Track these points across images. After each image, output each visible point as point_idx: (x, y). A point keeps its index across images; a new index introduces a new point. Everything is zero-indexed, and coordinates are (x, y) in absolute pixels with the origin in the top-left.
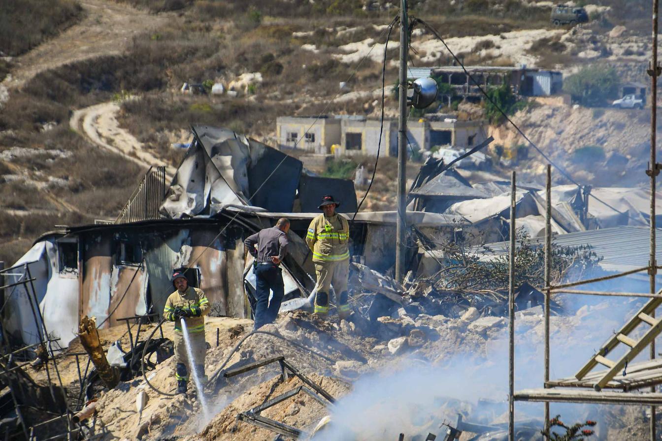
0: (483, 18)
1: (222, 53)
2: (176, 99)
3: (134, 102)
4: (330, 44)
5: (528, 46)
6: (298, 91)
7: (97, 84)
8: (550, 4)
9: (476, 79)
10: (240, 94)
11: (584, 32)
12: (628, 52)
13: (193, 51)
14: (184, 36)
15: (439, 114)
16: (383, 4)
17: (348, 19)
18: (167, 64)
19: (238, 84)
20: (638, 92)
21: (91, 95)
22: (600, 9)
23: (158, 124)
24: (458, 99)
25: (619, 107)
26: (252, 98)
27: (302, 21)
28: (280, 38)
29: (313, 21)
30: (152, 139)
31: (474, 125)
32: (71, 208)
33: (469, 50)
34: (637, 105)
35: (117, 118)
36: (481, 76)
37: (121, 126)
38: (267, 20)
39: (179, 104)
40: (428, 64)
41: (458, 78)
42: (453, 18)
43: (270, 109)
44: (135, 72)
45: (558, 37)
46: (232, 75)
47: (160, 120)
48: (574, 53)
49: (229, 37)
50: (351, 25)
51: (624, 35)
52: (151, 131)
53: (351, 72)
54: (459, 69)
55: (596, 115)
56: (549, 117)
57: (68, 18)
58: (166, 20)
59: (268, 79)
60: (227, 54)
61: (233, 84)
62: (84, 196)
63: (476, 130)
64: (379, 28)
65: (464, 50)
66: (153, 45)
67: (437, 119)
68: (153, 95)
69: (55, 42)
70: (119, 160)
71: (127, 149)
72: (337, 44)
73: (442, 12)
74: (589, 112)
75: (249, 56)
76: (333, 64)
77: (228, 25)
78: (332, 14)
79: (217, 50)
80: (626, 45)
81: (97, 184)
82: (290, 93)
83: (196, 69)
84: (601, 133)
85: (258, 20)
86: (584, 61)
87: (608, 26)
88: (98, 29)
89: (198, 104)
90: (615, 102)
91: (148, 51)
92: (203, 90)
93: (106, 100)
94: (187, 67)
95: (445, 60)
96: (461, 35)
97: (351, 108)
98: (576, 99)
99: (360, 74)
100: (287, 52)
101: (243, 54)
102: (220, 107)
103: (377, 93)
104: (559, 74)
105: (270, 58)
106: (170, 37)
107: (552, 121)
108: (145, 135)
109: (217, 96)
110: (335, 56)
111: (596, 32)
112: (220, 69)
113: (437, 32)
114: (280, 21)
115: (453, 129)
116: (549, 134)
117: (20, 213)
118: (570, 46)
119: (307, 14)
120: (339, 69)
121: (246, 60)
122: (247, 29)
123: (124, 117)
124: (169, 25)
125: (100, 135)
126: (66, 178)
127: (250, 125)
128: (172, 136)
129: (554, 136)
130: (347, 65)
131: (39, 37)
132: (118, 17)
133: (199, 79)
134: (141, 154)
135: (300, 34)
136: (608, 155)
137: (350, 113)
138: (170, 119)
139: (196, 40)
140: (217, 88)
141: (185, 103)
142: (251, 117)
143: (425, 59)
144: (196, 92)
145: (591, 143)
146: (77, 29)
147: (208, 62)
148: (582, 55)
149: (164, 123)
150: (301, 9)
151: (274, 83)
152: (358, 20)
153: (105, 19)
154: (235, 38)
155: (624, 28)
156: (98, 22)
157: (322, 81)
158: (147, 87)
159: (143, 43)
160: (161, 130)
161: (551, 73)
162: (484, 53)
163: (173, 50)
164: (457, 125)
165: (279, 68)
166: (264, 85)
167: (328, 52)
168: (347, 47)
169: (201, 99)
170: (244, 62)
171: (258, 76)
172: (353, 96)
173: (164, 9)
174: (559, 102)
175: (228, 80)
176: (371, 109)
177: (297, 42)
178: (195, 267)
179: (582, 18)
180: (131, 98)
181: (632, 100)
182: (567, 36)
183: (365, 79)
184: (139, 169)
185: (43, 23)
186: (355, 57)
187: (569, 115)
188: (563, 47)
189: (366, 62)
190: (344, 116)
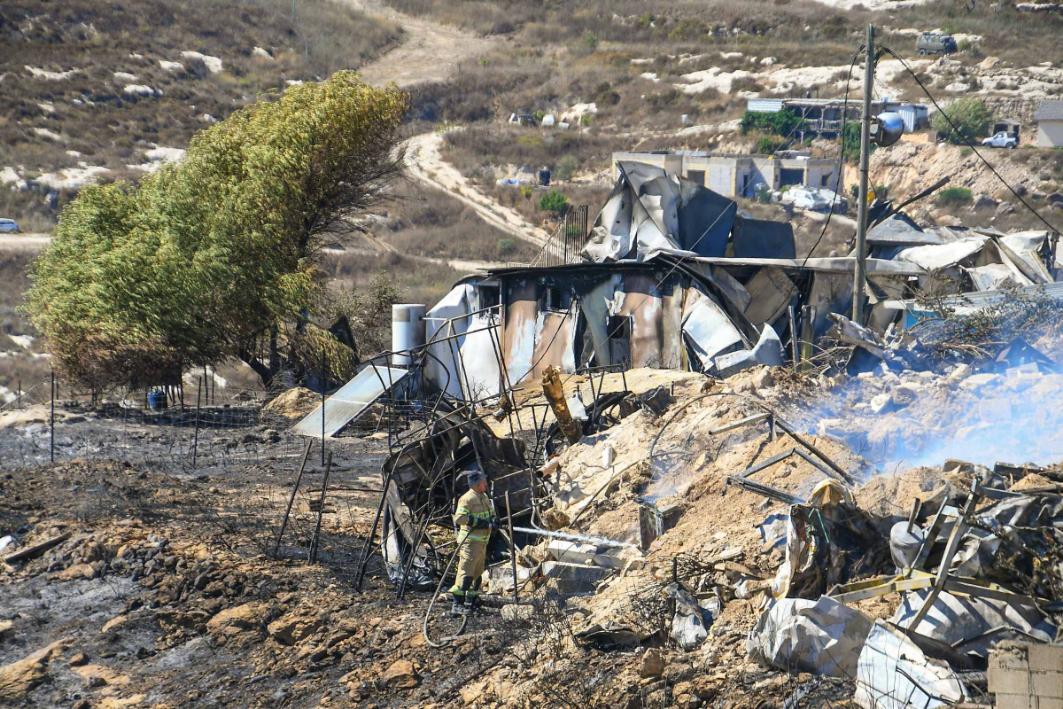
0: (841, 46)
1: (554, 80)
2: (503, 131)
3: (458, 133)
4: (672, 72)
5: (890, 78)
6: (636, 124)
7: (419, 113)
8: (913, 31)
9: (834, 112)
10: (573, 127)
11: (952, 63)
12: (1001, 86)
13: (523, 79)
14: (513, 62)
15: (791, 151)
16: (731, 30)
17: (692, 46)
18: (494, 92)
19: (570, 116)
20: (1011, 130)
21: (413, 125)
22: (971, 38)
23: (484, 159)
24: (811, 134)
25: (990, 145)
26: (585, 131)
27: (640, 47)
28: (618, 64)
29: (653, 47)
30: (477, 174)
31: (829, 163)
32: (389, 248)
33: (824, 81)
34: (1009, 144)
35: (440, 151)
36: (838, 110)
37: (445, 159)
38: (603, 46)
39: (507, 137)
40: (779, 96)
41: (814, 112)
42: (806, 46)
43: (605, 143)
44: (459, 101)
45: (924, 68)
46: (565, 105)
47: (485, 153)
48: (941, 87)
49: (561, 64)
50: (694, 52)
51: (996, 66)
52: (476, 165)
53: (694, 103)
54: (813, 102)
55: (964, 155)
56: (912, 155)
57: (388, 41)
58: (494, 44)
59: (603, 110)
60: (560, 82)
61: (565, 115)
62: (403, 235)
63: (831, 168)
64: (726, 56)
65: (819, 81)
66: (480, 72)
67: (789, 157)
68: (479, 126)
69: (375, 66)
70: (441, 196)
71: (450, 184)
72: (679, 72)
73: (795, 39)
74: (956, 151)
75: (584, 84)
76: (674, 95)
77: (561, 50)
78: (674, 40)
79: (548, 77)
80: (998, 78)
81: (417, 221)
82: (627, 126)
83: (526, 98)
84: (969, 174)
85: (593, 44)
86: (951, 95)
87: (979, 56)
88: (420, 53)
89: (527, 137)
90: (986, 140)
91: (473, 78)
92: (532, 121)
93: (429, 130)
94: (515, 96)
95: (797, 92)
96: (816, 65)
97: (694, 143)
98: (942, 136)
99: (704, 106)
100: (625, 80)
101: (576, 82)
102: (550, 140)
103: (722, 127)
104: (923, 108)
105: (604, 87)
106: (498, 62)
107: (916, 161)
108: (469, 170)
109: (548, 127)
110: (678, 86)
111: (965, 64)
112: (552, 98)
113: (789, 60)
114: (618, 46)
115: (805, 168)
116: (912, 174)
117: (337, 252)
118: (937, 78)
119: (646, 39)
120: (681, 100)
121: (580, 89)
122: (581, 55)
123: (448, 149)
124: (498, 50)
125: (421, 169)
126: (385, 215)
127: (582, 160)
128: (498, 171)
129: (916, 177)
130: (690, 97)
131: (357, 60)
132: (442, 41)
133: (527, 109)
134: (465, 190)
135: (639, 61)
136: (976, 198)
137: (692, 148)
138: (497, 153)
139: (526, 66)
140: (548, 119)
141: (514, 136)
142: (584, 151)
143: (775, 91)
144: (525, 123)
145: (956, 184)
146: (399, 53)
147: (538, 90)
148: (949, 88)
149: (489, 157)
150: (641, 34)
151: (610, 115)
152: (703, 47)
153: (428, 43)
154: (568, 65)
155: (996, 59)
156: (421, 46)
157: (662, 112)
158: (472, 117)
159: (468, 69)
160: (486, 164)
161: (915, 108)
162: (841, 84)
163: (501, 77)
164: (810, 163)
165: (615, 98)
166: (599, 116)
167: (669, 81)
168: (691, 77)
169: (530, 131)
170: (577, 91)
171: (593, 107)
172: (696, 130)
173: (492, 32)
174: (923, 139)
175: (560, 111)
176: (715, 145)
177: (636, 70)
178: (628, 315)
179: (951, 47)
180: (455, 129)
181: (1004, 138)
182: (934, 66)
183: (710, 111)
184: (463, 206)
185: (363, 46)
186: (699, 88)
187: (933, 153)
188: (929, 79)
189: (711, 93)
190: (685, 151)
